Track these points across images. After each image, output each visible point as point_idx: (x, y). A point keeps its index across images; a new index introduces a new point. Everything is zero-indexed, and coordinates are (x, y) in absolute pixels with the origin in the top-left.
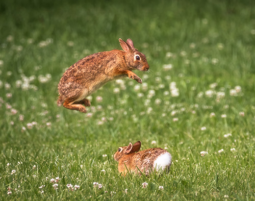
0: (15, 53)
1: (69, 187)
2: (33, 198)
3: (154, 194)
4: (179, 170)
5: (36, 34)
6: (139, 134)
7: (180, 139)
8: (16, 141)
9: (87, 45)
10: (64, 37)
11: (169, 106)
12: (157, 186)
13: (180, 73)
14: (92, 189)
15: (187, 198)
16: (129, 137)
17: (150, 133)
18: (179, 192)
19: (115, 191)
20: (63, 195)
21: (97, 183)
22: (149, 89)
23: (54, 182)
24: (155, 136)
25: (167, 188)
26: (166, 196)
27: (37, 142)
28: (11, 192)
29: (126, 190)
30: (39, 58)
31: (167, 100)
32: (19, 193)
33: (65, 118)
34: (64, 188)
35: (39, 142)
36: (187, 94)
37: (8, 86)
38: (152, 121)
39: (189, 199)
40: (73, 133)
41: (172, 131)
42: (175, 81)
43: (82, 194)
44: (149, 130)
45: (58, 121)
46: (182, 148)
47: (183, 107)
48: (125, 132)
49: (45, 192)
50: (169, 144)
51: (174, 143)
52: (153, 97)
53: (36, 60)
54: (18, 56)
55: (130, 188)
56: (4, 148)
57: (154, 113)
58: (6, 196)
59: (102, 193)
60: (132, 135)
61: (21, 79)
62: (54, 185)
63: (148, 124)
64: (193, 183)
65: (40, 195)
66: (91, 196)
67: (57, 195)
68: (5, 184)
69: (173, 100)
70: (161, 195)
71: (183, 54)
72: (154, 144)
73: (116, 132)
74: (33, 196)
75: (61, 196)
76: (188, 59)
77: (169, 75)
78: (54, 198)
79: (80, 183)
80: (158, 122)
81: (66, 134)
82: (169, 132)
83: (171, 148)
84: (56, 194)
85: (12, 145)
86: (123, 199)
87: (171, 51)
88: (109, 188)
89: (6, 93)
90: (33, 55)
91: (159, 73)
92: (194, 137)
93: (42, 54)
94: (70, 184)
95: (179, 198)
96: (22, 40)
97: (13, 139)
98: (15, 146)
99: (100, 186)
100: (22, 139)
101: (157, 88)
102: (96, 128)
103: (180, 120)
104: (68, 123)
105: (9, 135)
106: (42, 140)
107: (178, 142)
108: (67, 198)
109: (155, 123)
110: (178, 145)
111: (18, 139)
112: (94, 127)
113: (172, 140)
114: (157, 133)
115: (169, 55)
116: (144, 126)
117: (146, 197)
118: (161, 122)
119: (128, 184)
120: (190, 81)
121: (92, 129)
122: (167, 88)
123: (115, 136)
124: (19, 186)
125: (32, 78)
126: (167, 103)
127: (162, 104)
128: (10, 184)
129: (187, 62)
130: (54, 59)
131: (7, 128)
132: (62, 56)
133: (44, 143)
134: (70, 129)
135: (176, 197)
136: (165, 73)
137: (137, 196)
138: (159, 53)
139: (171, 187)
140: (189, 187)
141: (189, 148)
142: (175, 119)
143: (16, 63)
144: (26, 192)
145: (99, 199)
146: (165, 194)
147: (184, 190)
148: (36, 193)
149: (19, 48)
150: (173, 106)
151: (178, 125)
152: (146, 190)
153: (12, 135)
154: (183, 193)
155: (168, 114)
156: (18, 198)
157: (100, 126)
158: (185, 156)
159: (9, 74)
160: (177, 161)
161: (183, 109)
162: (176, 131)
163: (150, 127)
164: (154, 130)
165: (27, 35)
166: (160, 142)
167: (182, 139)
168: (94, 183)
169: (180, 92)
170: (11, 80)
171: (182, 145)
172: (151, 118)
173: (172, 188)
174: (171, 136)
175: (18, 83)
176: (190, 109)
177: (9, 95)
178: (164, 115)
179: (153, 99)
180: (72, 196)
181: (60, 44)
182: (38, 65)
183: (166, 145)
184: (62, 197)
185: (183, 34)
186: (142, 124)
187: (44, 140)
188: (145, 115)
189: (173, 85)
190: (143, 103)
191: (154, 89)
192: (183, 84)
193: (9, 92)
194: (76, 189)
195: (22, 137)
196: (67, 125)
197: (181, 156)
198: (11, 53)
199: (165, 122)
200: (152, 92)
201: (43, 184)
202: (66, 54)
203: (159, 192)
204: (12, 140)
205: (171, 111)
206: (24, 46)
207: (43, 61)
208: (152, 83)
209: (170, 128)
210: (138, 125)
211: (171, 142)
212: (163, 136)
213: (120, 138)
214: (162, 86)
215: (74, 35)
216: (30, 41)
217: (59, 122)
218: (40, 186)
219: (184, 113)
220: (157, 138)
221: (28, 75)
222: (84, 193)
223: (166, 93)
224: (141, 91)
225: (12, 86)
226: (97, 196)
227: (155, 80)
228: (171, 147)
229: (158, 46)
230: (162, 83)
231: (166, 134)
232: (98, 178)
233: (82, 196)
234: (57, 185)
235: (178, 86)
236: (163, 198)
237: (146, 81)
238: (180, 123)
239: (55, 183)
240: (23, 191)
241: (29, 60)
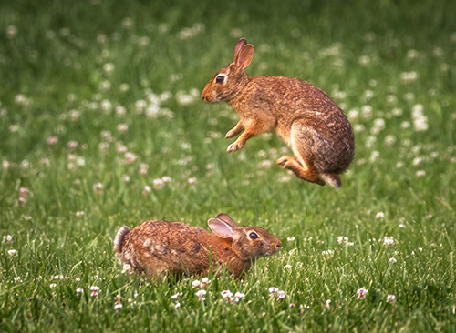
0: (136, 50)
1: (225, 296)
2: (160, 316)
3: (378, 310)
4: (424, 265)
5: (174, 15)
6: (354, 199)
7: (428, 210)
8: (134, 211)
9: (266, 36)
10: (225, 21)
11: (409, 149)
12: (384, 295)
13: (431, 87)
14: (267, 299)
15: (437, 317)
16: (336, 206)
17: (374, 198)
18: (422, 305)
19: (308, 304)
20: (214, 310)
21: (277, 289)
22: (375, 117)
23: (198, 286)
24: (383, 203)
25: (401, 298)
26: (400, 314)
27: (171, 215)
28: (121, 306)
29: (328, 301)
30: (179, 59)
31: (405, 138)
32: (136, 307)
33: (222, 171)
34: (217, 298)
35: (174, 214)
36: (443, 127)
37: (121, 110)
38: (379, 175)
39: (440, 318)
40: (236, 197)
41: (413, 194)
42: (421, 103)
43: (248, 310)
44: (373, 193)
45: (209, 175)
46: (431, 226)
47: (435, 150)
48: (328, 197)
49: (182, 306)
50: (407, 219)
51: (416, 217)
52: (381, 132)
53: (173, 62)
54: (140, 56)
55: (335, 298)
56: (112, 223)
57: (382, 161)
58: (112, 313)
59: (285, 308)
60: (342, 201)
61: (144, 98)
62: (198, 294)
63: (371, 183)
64: (449, 291)
65: (172, 311)
66: (264, 314)
67: (204, 310)
68: (111, 291)
69: (417, 137)
70: (390, 312)
71: (438, 52)
72: (380, 218)
73: (312, 196)
74: (160, 312)
75: (211, 312)
76: (446, 61)
77: (410, 92)
78: (197, 317)
79: (244, 289)
80: (388, 178)
81: (223, 199)
82: (408, 197)
83: (410, 226)
84: (201, 310)
85: (125, 219)
86: (322, 318)
87: (416, 48)
88: (298, 299)
89: (118, 124)
90: (168, 54)
91: (392, 88)
92: (452, 206)
93: (184, 53)
94: (228, 291)
95: (423, 317)
96: (150, 26)
97: (127, 208)
98: (130, 220)
99: (282, 294)
100: (143, 208)
101: (389, 115)
102: (276, 189)
103: (428, 174)
104: (228, 180)
105: (121, 201)
106: (180, 209)
107: (424, 215)
108: (221, 317)
109: (383, 179)
110: (423, 220)
111: (136, 208)
112: (273, 187)
113: (413, 212)
114: (386, 198)
115: (412, 54)
116: (364, 185)
117: (364, 316)
118: (395, 178)
119: (332, 291)
120: (448, 104)
121: (271, 191)
122: (407, 115)
123: (311, 203)
124: (136, 295)
125: (165, 96)
126: (407, 142)
127: (397, 144)
128: (119, 291)
129: (444, 68)
130: (206, 60)
131: (117, 188)
132: (220, 56)
133: (184, 215)
134: (230, 190)
135: (417, 315)
136: (404, 88)
137: (347, 312)
138: (394, 50)
139: (409, 297)
140: (442, 297)
141: (444, 225)
142: (420, 173)
143: (137, 68)
144: (149, 304)
145: (279, 317)
146: (398, 310)
147: (431, 303)
148: (167, 308)
149: (144, 42)
150: (416, 149)
151: (424, 184)
152: (363, 302)
153: (126, 201)
154: (431, 307)
155: (408, 162)
156: (133, 315)
157: (285, 185)
158: (436, 240)
159: (124, 88)
160: (421, 249)
161: (434, 155)
162: (421, 195)
163: (373, 187)
164: (381, 193)
165: (159, 17)
166: (392, 214)
167: (431, 209)
168: (271, 289)
169: (430, 123)
170: (126, 100)
171: (431, 221)
172: (376, 169)
173: (411, 298)
174: (413, 203)
175: (140, 104)
176: (446, 154)
177: (122, 127)
178: (399, 165)
179: (381, 135)
180: (230, 313)
181: (217, 33)
182: (177, 71)
183: (402, 220)
184: (213, 315)
185: (438, 16)
186: (360, 182)
187: (184, 210)
188: (365, 164)
189: (417, 111)
190: (363, 143)
191: (384, 118)
192: (436, 107)
193: (122, 121)
194: (237, 300)
195: (143, 205)
196: (225, 183)
197: (429, 240)
198: (128, 50)
199: (402, 178)
200: (379, 123)
201: (178, 291)
202: (227, 52)
203: (388, 306)
204: (125, 210)
205: (413, 158)
206: (152, 36)
207: (185, 65)
208: (379, 105)
209: (411, 189)
210: (353, 184)
211: (410, 214)
212: (398, 204)
213: (319, 206)
214: (397, 112)
215: (243, 17)
216: (164, 28)
217: (211, 177)
218: (173, 294)
219: (436, 161)
220: (385, 207)
221: (157, 90)
222: (253, 308)
223: (405, 125)
224: (361, 121)
225: (128, 111)
226: (276, 313)
227: (385, 100)
228: (411, 223)
229: (394, 37)
230: (398, 107)
231: (402, 200)
232: (278, 280)
233: (249, 313)
234: (205, 292)
235: (426, 112)
236: (394, 317)
237: (369, 102)
238: (428, 179)
239: (200, 289)
240: (143, 303)
241: (161, 62)
